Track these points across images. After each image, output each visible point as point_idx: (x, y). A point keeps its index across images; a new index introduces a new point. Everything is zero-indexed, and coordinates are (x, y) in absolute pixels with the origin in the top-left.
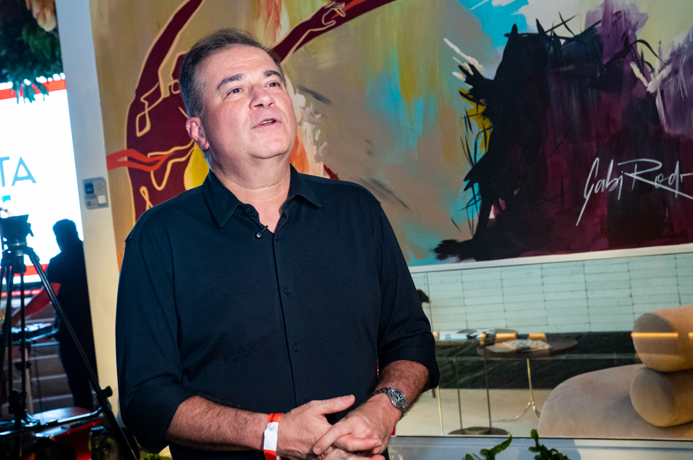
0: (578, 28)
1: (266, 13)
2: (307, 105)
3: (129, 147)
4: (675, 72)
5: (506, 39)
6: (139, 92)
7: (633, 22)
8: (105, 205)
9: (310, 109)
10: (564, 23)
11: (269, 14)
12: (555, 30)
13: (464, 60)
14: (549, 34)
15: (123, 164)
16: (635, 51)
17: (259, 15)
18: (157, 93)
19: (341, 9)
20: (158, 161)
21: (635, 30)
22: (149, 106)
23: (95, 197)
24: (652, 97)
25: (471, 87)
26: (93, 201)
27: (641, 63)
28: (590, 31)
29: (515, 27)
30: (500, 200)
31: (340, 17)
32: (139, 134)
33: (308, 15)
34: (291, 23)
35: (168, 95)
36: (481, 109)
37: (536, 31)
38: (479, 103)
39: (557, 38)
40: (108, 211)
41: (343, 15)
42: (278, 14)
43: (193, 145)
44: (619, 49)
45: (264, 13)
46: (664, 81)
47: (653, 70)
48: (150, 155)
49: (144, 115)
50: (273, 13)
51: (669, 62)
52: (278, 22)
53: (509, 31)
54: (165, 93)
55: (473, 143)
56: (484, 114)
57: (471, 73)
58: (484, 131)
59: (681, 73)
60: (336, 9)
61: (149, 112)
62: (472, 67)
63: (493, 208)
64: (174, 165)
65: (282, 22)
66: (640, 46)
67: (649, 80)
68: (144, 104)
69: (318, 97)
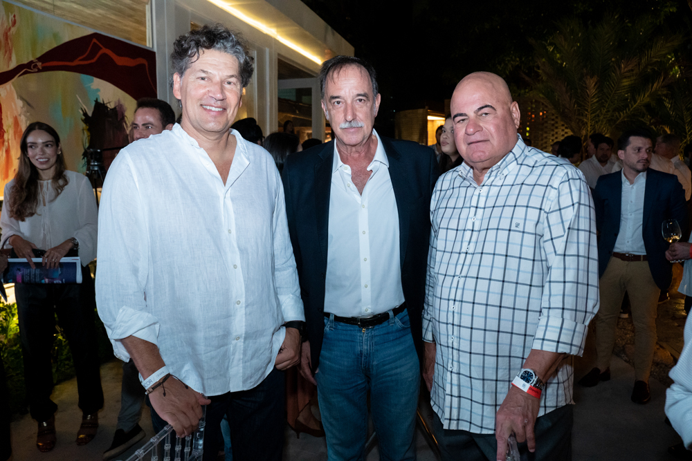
0: (112, 106)
1: (4, 50)
2: (23, 107)
5: (95, 102)
7: (124, 109)
10: (109, 103)
11: (6, 52)
13: (82, 106)
14: (106, 105)
16: (125, 119)
17: (1, 49)
21: (124, 112)
24: (127, 136)
25: (84, 117)
27: (126, 124)
28: (115, 108)
31: (39, 68)
33: (25, 62)
34: (17, 62)
36: (88, 127)
37: (102, 103)
38: (87, 125)
39: (108, 107)
41: (41, 68)
42: (11, 54)
44: (121, 117)
50: (8, 51)
52: (10, 58)
55: (85, 140)
56: (88, 130)
57: (85, 112)
58: (88, 136)
62: (85, 109)
65: (12, 59)
69: (29, 104)
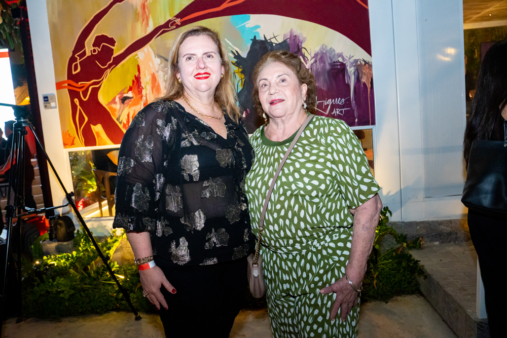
0: (280, 40)
1: (142, 20)
2: (161, 63)
3: (68, 79)
4: (316, 61)
5: (251, 41)
6: (74, 52)
7: (301, 40)
8: (56, 107)
9: (163, 65)
10: (275, 37)
11: (143, 20)
12: (271, 40)
13: (233, 49)
14: (269, 41)
15: (65, 87)
16: (302, 52)
17: (138, 20)
18: (84, 53)
19: (178, 21)
20: (83, 87)
21: (301, 43)
22: (79, 60)
23: (49, 103)
25: (236, 60)
26: (48, 105)
27: (304, 57)
28: (285, 41)
29: (255, 37)
30: (248, 109)
31: (177, 24)
32: (74, 73)
33: (162, 22)
35: (90, 54)
36: (240, 70)
37: (264, 39)
38: (239, 67)
39: (272, 43)
40: (57, 110)
41: (179, 24)
42: (148, 21)
43: (103, 80)
44: (296, 50)
45: (141, 19)
46: (312, 64)
47: (308, 60)
48: (79, 83)
49: (77, 64)
50: (145, 19)
51: (314, 57)
53: (253, 38)
54: (88, 54)
55: (237, 84)
56: (242, 72)
57: (236, 54)
58: (242, 79)
59: (318, 62)
60: (176, 21)
61: (80, 62)
62: (237, 52)
63: (244, 112)
64: (93, 89)
65: (149, 24)
66: (303, 50)
67: (306, 64)
68: (77, 58)
69: (166, 60)
